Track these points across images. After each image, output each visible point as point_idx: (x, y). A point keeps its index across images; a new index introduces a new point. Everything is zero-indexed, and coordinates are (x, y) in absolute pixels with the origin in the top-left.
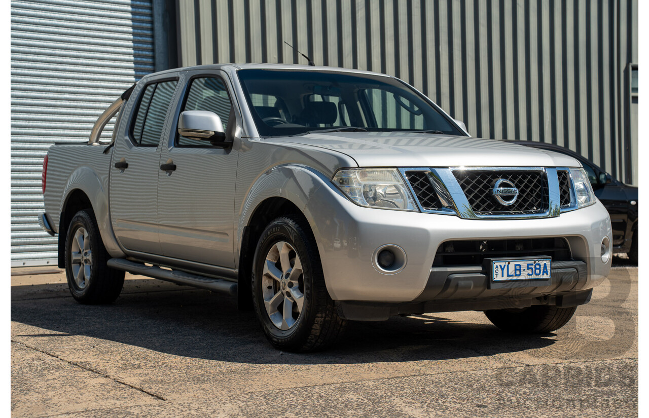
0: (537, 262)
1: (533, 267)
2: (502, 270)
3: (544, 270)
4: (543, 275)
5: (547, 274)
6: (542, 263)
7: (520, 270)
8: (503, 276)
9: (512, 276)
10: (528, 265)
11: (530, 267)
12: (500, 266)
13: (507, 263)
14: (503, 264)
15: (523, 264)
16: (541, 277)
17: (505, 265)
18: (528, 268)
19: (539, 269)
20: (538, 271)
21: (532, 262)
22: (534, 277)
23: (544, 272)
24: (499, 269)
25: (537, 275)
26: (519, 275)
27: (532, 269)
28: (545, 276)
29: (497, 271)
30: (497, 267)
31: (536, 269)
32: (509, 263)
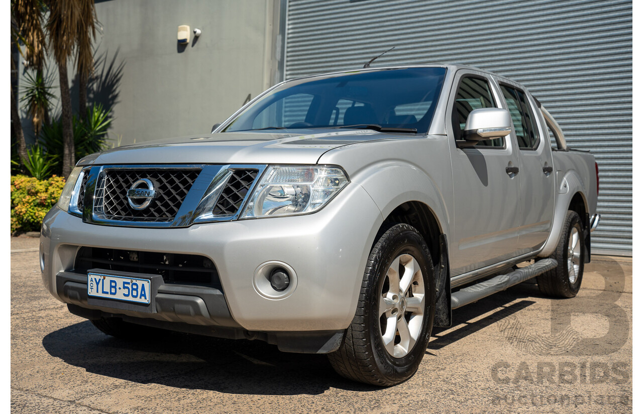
0: (134, 281)
1: (130, 286)
2: (98, 284)
3: (141, 292)
4: (140, 298)
5: (146, 298)
6: (140, 283)
7: (115, 287)
8: (97, 292)
9: (107, 293)
10: (124, 283)
11: (126, 285)
12: (95, 279)
13: (102, 278)
14: (98, 277)
15: (120, 281)
16: (138, 300)
17: (100, 280)
18: (124, 288)
19: (136, 290)
20: (135, 293)
21: (129, 281)
22: (130, 298)
23: (142, 295)
24: (94, 283)
25: (133, 296)
26: (115, 294)
27: (128, 288)
28: (143, 300)
29: (92, 285)
30: (92, 280)
31: (133, 289)
32: (104, 278)
